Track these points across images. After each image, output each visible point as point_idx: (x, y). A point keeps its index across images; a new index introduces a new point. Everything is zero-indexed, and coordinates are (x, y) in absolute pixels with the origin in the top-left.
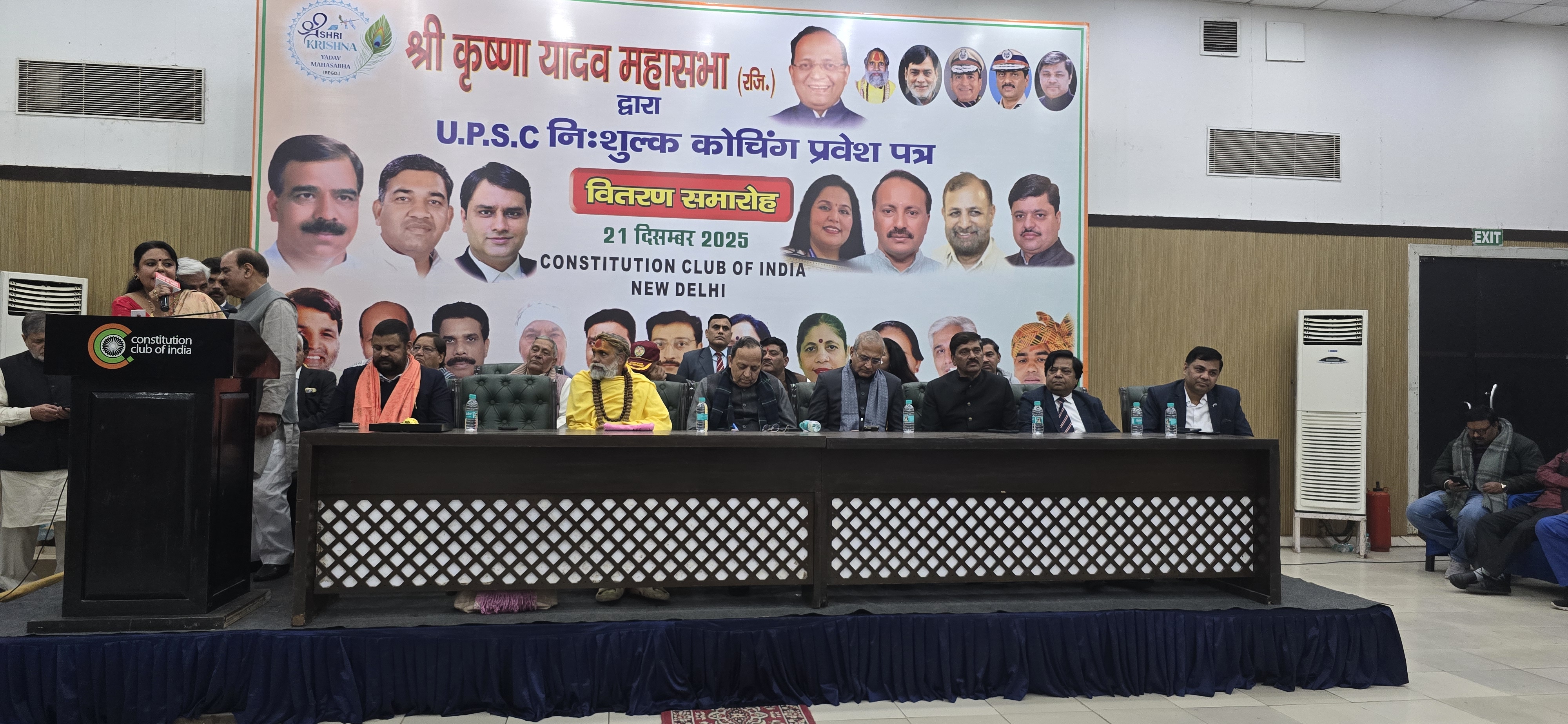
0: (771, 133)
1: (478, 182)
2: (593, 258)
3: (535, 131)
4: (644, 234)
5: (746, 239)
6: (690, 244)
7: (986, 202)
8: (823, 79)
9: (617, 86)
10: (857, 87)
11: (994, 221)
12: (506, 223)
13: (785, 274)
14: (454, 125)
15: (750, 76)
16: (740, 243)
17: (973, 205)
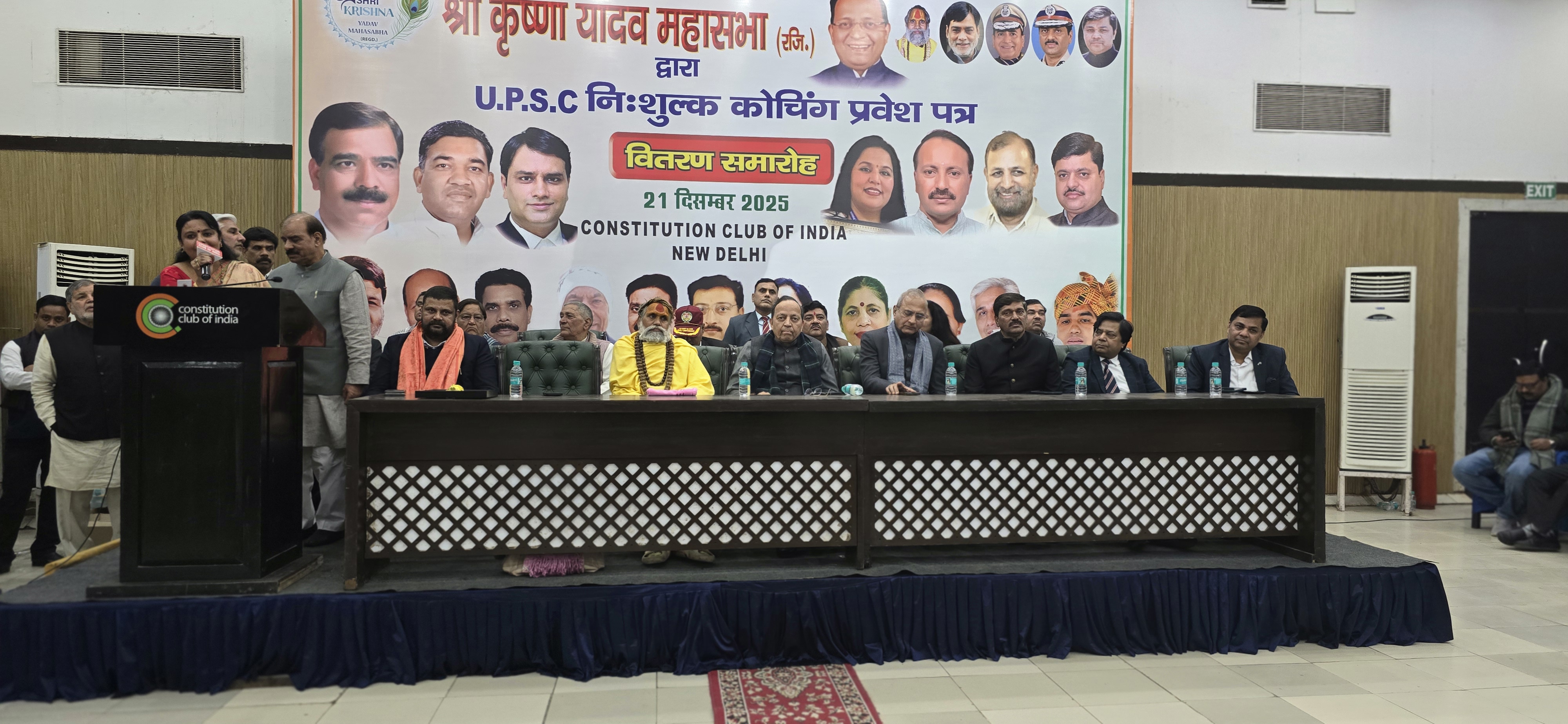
0: (811, 94)
1: (518, 148)
2: (633, 223)
3: (574, 95)
4: (684, 198)
5: (786, 202)
6: (731, 208)
7: (1029, 161)
8: (864, 38)
9: (655, 49)
10: (898, 46)
11: (1037, 181)
12: (546, 189)
13: (825, 237)
14: (493, 90)
15: (788, 36)
16: (780, 206)
17: (1016, 165)
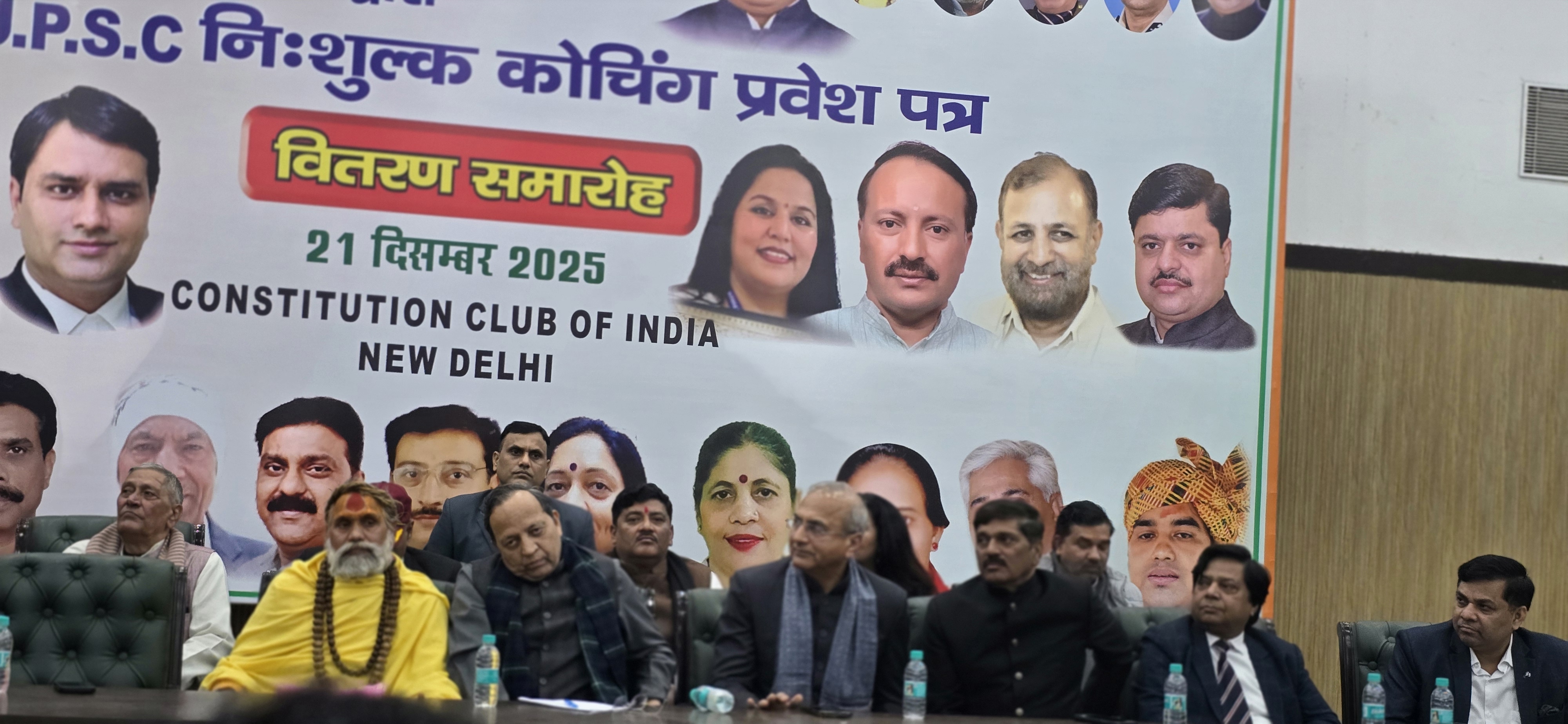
0: (660, 56)
1: (51, 125)
2: (281, 291)
3: (175, 26)
4: (390, 247)
5: (600, 267)
6: (486, 271)
7: (1084, 213)
11: (1098, 254)
12: (103, 214)
13: (676, 340)
16: (587, 274)
17: (1059, 220)
